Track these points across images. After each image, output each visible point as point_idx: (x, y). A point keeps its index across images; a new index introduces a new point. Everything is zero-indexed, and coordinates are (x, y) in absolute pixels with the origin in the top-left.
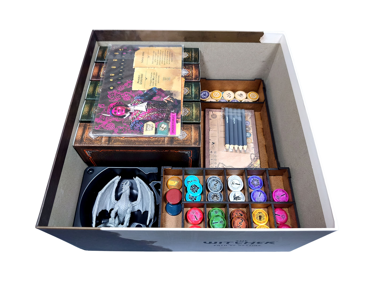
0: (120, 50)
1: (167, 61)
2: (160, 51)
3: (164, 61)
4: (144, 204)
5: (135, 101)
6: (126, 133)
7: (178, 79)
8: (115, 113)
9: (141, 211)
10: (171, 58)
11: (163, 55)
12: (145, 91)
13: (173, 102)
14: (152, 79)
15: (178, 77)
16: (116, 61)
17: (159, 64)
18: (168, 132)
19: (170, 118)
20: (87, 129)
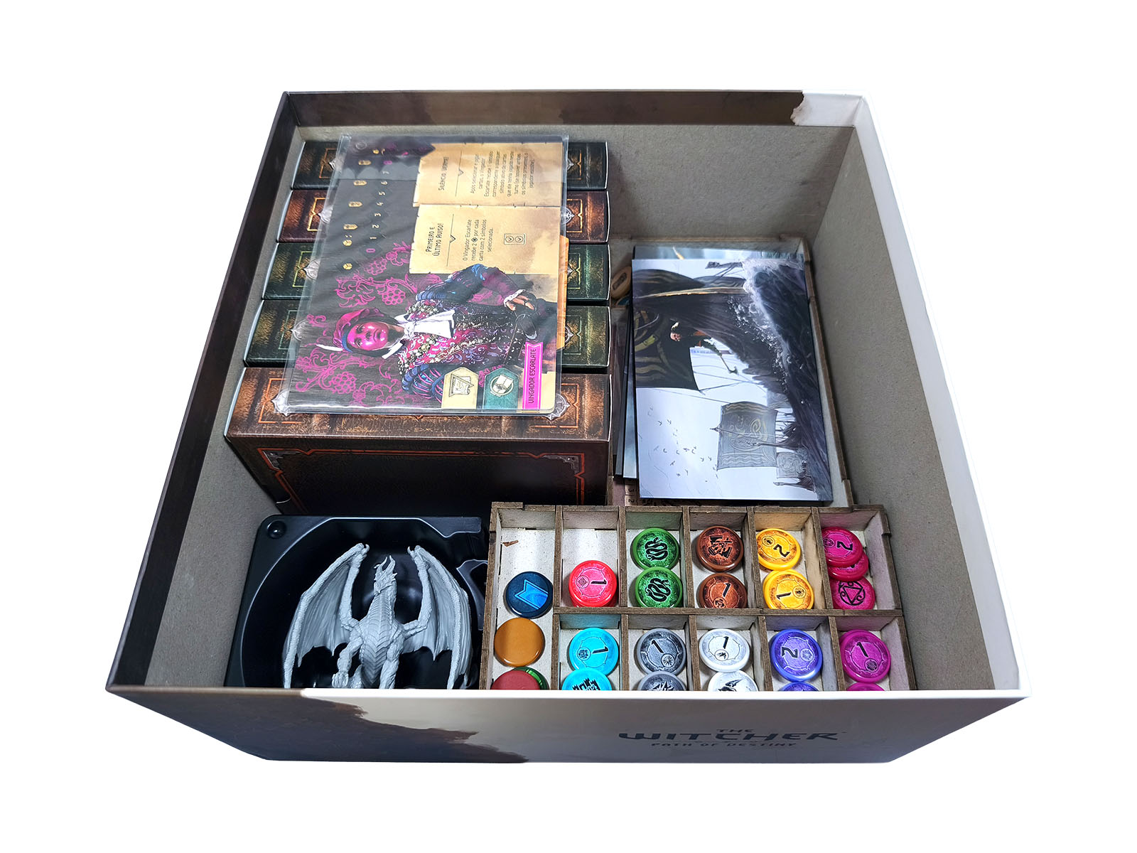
0: (376, 152)
1: (517, 186)
2: (495, 155)
3: (506, 184)
4: (442, 628)
5: (417, 307)
6: (389, 402)
7: (548, 238)
8: (357, 340)
9: (432, 649)
10: (528, 174)
11: (504, 167)
12: (450, 277)
13: (533, 308)
14: (470, 239)
15: (549, 234)
16: (362, 184)
17: (491, 194)
18: (516, 400)
19: (523, 357)
20: (269, 386)
